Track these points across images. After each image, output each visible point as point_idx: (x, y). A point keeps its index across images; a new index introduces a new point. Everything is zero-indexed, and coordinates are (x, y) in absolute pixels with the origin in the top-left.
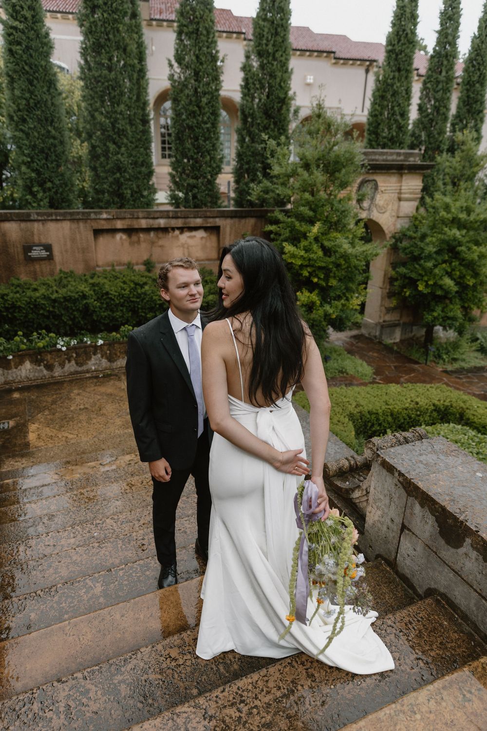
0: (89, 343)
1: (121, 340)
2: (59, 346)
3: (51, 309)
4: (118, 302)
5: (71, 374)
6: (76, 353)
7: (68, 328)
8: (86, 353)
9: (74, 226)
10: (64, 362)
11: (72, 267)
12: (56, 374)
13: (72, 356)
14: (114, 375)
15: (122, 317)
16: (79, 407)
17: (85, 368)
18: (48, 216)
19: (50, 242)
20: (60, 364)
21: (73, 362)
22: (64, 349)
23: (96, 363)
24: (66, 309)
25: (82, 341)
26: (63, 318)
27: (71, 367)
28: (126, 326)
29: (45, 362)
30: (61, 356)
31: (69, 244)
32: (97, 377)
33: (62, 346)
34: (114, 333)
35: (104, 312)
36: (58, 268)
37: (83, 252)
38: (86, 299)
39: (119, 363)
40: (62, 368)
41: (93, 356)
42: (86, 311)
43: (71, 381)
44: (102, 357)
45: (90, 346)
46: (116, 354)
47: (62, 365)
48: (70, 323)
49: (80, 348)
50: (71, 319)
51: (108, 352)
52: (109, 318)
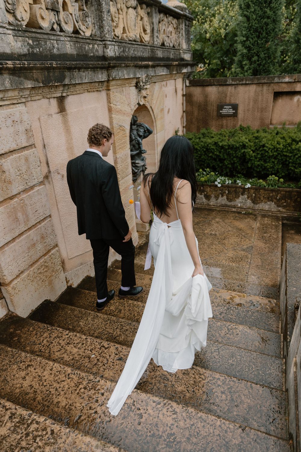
0: (240, 184)
1: (267, 187)
2: (216, 183)
3: (218, 154)
4: (271, 154)
5: (222, 206)
6: (228, 191)
7: (228, 170)
8: (235, 191)
9: (259, 89)
10: (218, 195)
11: (249, 124)
12: (212, 203)
13: (225, 192)
14: (253, 215)
15: (273, 167)
16: (211, 232)
17: (232, 203)
18: (240, 81)
19: (237, 103)
20: (215, 197)
21: (225, 197)
22: (219, 185)
23: (242, 201)
24: (229, 154)
25: (235, 181)
26: (225, 162)
27: (223, 200)
28: (274, 176)
29: (205, 193)
30: (216, 191)
31: (251, 104)
32: (239, 213)
33: (219, 183)
34: (261, 181)
35: (258, 161)
36: (239, 123)
37: (262, 112)
38: (245, 148)
39: (261, 206)
40: (216, 200)
41: (241, 196)
42: (244, 159)
43: (219, 211)
44: (248, 198)
45: (240, 187)
46: (260, 198)
47: (217, 198)
48: (230, 166)
49: (232, 187)
50: (232, 164)
51: (254, 195)
52: (261, 167)
